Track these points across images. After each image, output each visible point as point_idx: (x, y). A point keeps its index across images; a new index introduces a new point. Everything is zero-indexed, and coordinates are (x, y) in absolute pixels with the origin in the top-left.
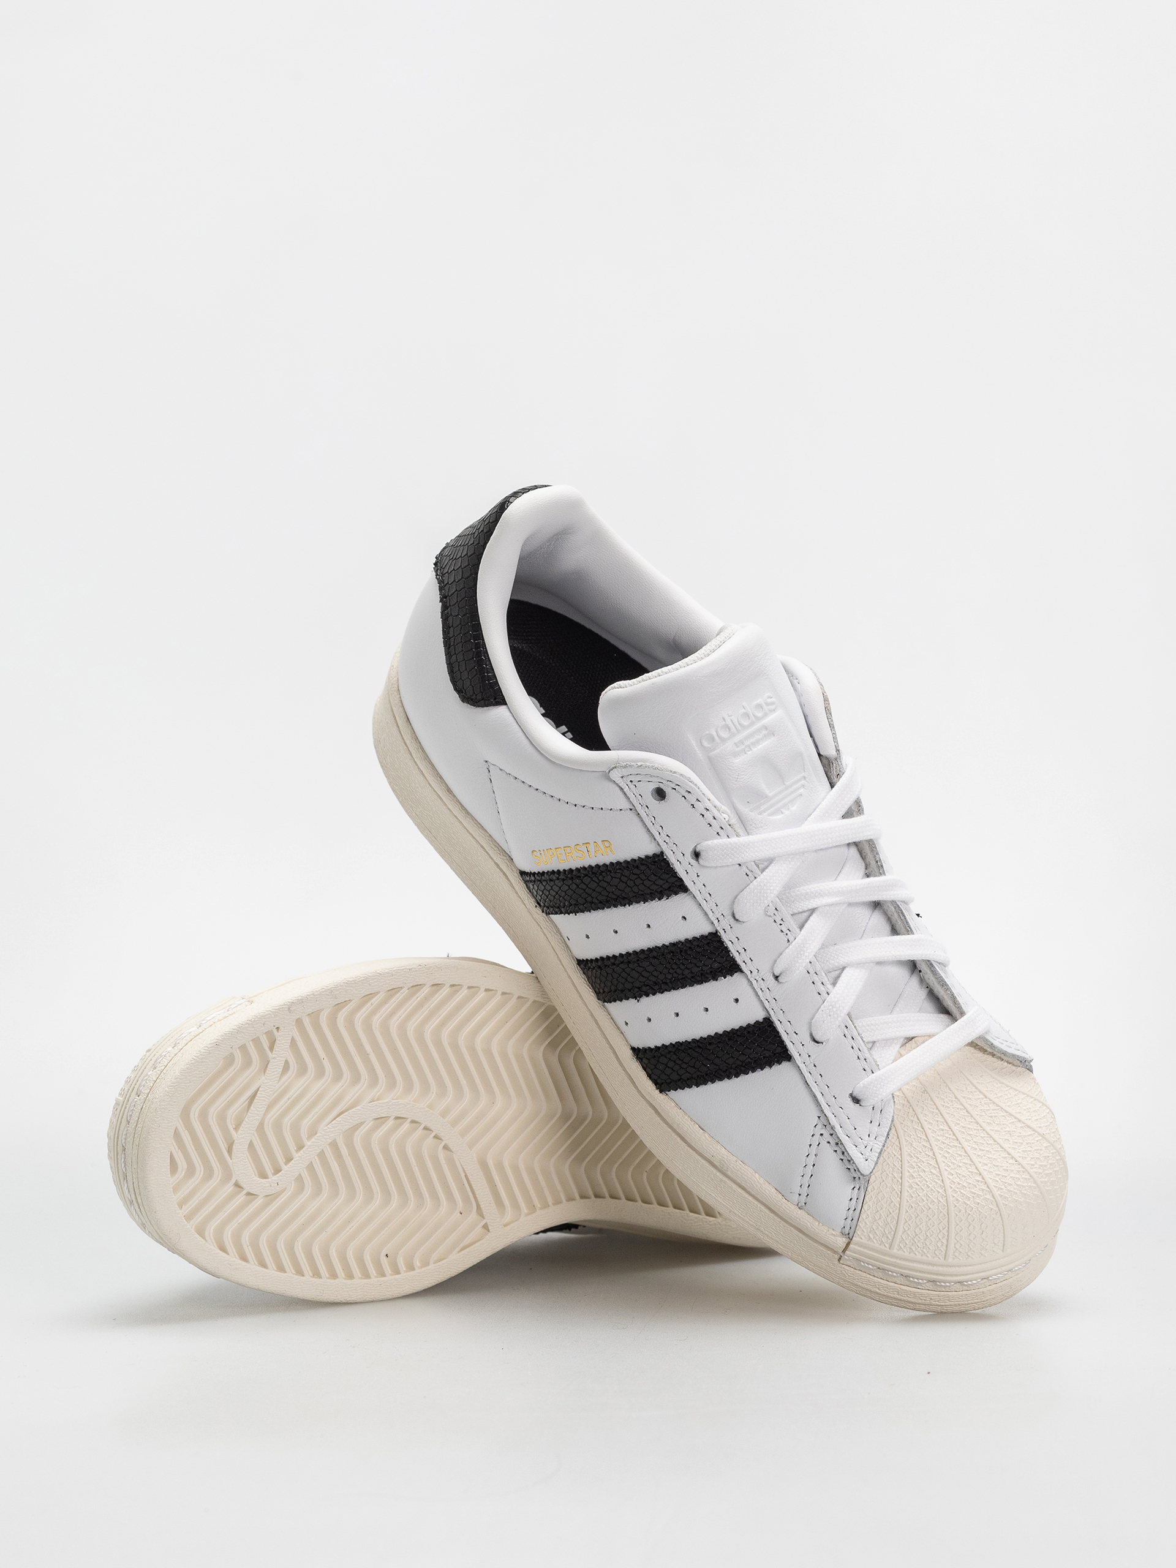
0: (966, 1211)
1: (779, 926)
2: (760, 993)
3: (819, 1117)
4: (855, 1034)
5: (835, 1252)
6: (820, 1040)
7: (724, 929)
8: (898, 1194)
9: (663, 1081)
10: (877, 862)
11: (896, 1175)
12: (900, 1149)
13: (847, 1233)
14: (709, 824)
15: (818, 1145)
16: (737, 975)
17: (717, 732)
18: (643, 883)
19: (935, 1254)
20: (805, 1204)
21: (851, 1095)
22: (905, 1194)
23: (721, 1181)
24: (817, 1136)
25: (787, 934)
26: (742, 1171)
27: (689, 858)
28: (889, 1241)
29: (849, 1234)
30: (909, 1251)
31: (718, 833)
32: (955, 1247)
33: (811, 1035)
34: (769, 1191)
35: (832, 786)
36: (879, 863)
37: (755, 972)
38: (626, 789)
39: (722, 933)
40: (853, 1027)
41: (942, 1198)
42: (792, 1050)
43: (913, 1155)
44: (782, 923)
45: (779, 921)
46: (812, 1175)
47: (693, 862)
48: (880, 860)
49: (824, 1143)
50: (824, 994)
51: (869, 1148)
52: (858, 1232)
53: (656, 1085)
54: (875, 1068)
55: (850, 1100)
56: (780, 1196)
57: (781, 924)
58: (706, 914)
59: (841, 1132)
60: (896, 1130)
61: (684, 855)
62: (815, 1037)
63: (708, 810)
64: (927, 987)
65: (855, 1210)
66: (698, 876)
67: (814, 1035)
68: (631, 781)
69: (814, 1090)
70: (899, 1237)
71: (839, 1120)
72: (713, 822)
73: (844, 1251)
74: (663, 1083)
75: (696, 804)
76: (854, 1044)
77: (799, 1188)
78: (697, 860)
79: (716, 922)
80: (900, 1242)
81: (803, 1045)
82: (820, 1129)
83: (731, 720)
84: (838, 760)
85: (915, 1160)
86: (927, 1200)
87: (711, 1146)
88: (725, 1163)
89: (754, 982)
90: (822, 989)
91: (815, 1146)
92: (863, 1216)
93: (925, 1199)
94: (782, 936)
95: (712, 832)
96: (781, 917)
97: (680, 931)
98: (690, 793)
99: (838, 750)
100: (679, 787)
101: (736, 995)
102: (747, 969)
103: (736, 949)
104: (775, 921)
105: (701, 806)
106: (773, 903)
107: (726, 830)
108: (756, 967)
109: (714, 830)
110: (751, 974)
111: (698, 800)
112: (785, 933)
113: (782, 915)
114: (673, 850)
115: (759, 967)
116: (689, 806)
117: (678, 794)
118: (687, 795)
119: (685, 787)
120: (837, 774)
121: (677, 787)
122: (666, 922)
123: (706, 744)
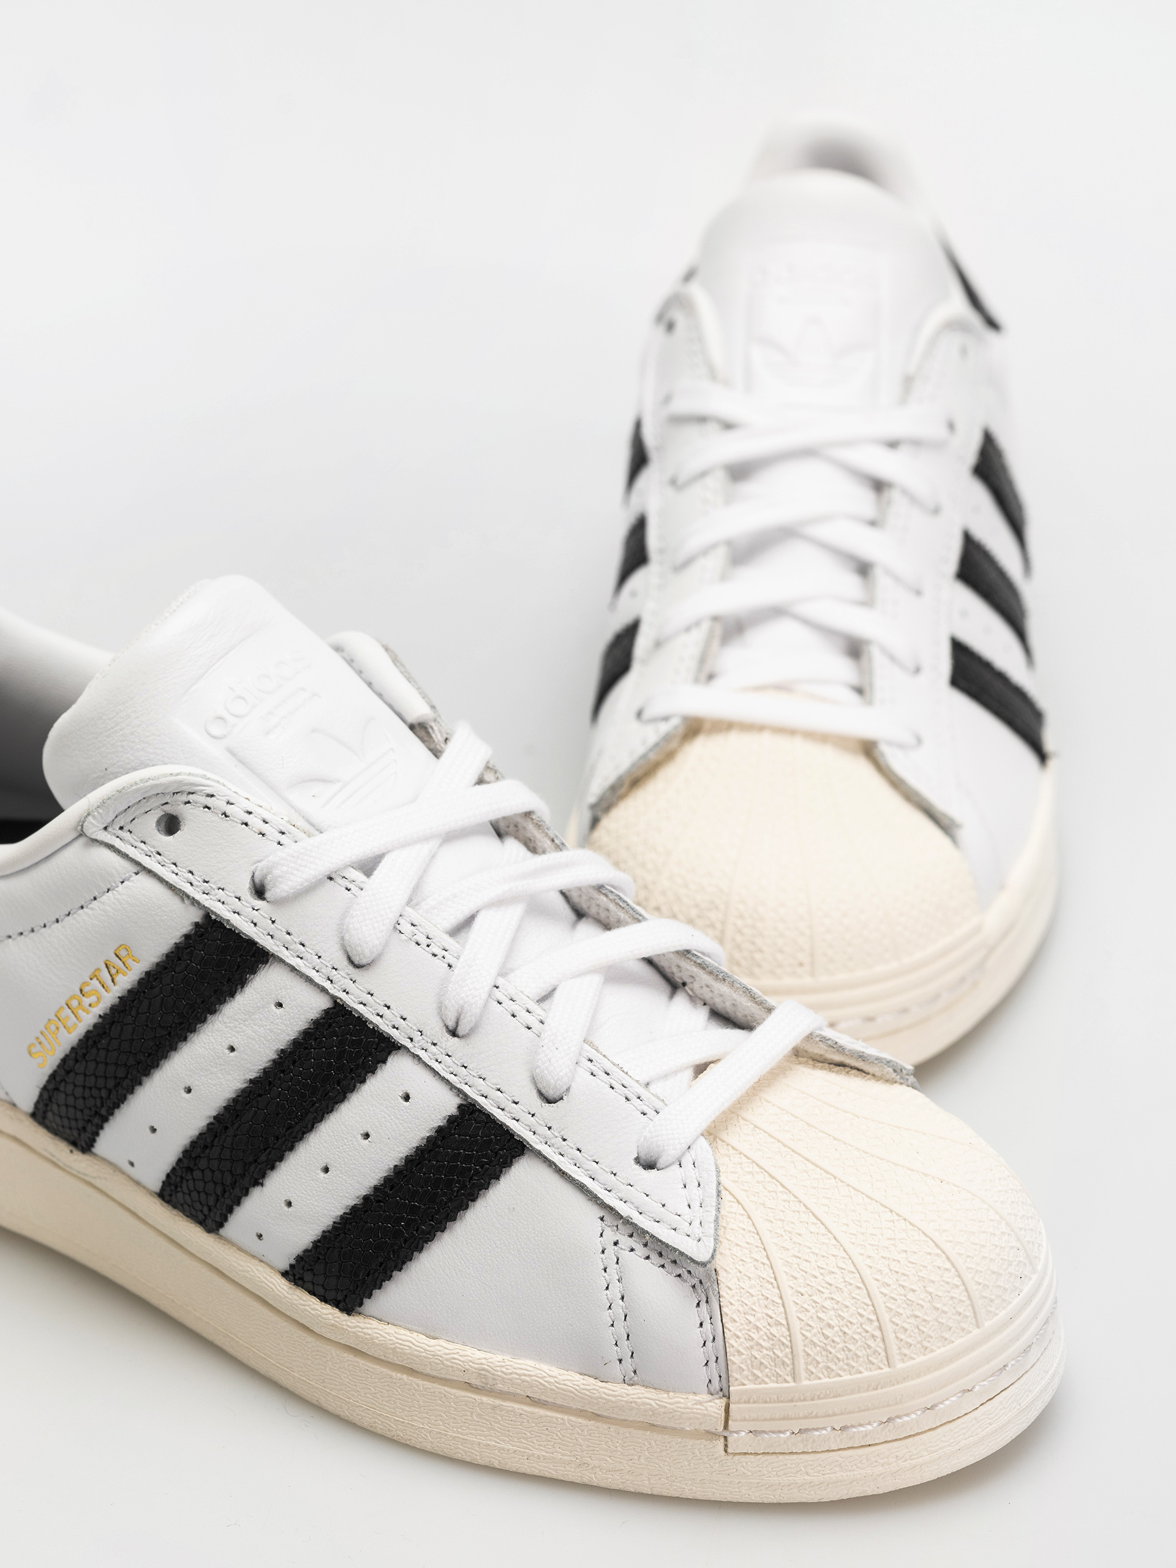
0: (891, 1270)
1: (427, 949)
2: (435, 1066)
3: (602, 1219)
4: (609, 1067)
5: (711, 1435)
6: (556, 1096)
7: (347, 992)
8: (772, 1284)
9: (345, 1292)
10: (553, 841)
11: (757, 1257)
12: (749, 1217)
13: (718, 1388)
14: (261, 833)
15: (617, 1263)
16: (394, 1057)
19: (871, 1362)
20: (635, 1372)
21: (637, 1160)
22: (783, 1279)
23: (494, 1408)
24: (611, 1249)
25: (444, 957)
26: (518, 1371)
27: (250, 900)
28: (788, 1369)
29: (721, 1390)
30: (826, 1373)
31: (279, 843)
32: (897, 1338)
33: (541, 1094)
34: (571, 1380)
35: (438, 755)
36: (557, 841)
37: (417, 1036)
38: (118, 844)
39: (346, 999)
40: (601, 1057)
41: (844, 1262)
42: (520, 1129)
43: (772, 1219)
44: (430, 942)
45: (424, 941)
46: (626, 1316)
47: (259, 903)
48: (556, 837)
49: (625, 1255)
50: (536, 1025)
51: (696, 1223)
52: (734, 1374)
53: (337, 1307)
54: (659, 1105)
55: (639, 1169)
56: (592, 1380)
57: (428, 946)
58: (309, 980)
59: (644, 1220)
60: (730, 1193)
61: (240, 899)
62: (546, 1094)
63: (251, 813)
64: (705, 1004)
65: (714, 1339)
66: (273, 922)
67: (543, 1091)
68: (121, 828)
69: (577, 1177)
70: (801, 1354)
71: (632, 1203)
72: (265, 828)
73: (726, 1427)
74: (346, 1296)
75: (229, 809)
76: (612, 1081)
77: (616, 1348)
78: (264, 899)
79: (327, 985)
80: (807, 1363)
81: (533, 1115)
82: (610, 1235)
84: (437, 720)
85: (780, 1223)
86: (822, 1274)
87: (455, 1356)
88: (487, 1371)
89: (421, 1054)
90: (531, 1020)
91: (613, 1268)
92: (731, 1341)
93: (818, 1274)
94: (437, 961)
95: (269, 843)
96: (425, 933)
97: (280, 1029)
98: (212, 796)
99: (433, 707)
100: (194, 795)
101: (403, 1089)
102: (405, 1036)
103: (374, 1012)
104: (418, 944)
105: (238, 809)
106: (405, 918)
107: (289, 833)
108: (417, 1029)
109: (271, 839)
110: (414, 1043)
111: (228, 803)
112: (440, 956)
113: (426, 929)
114: (222, 901)
115: (419, 1023)
116: (218, 816)
117: (198, 805)
118: (209, 802)
119: (201, 791)
120: (445, 736)
121: (191, 798)
122: (255, 1027)
123: (216, 730)
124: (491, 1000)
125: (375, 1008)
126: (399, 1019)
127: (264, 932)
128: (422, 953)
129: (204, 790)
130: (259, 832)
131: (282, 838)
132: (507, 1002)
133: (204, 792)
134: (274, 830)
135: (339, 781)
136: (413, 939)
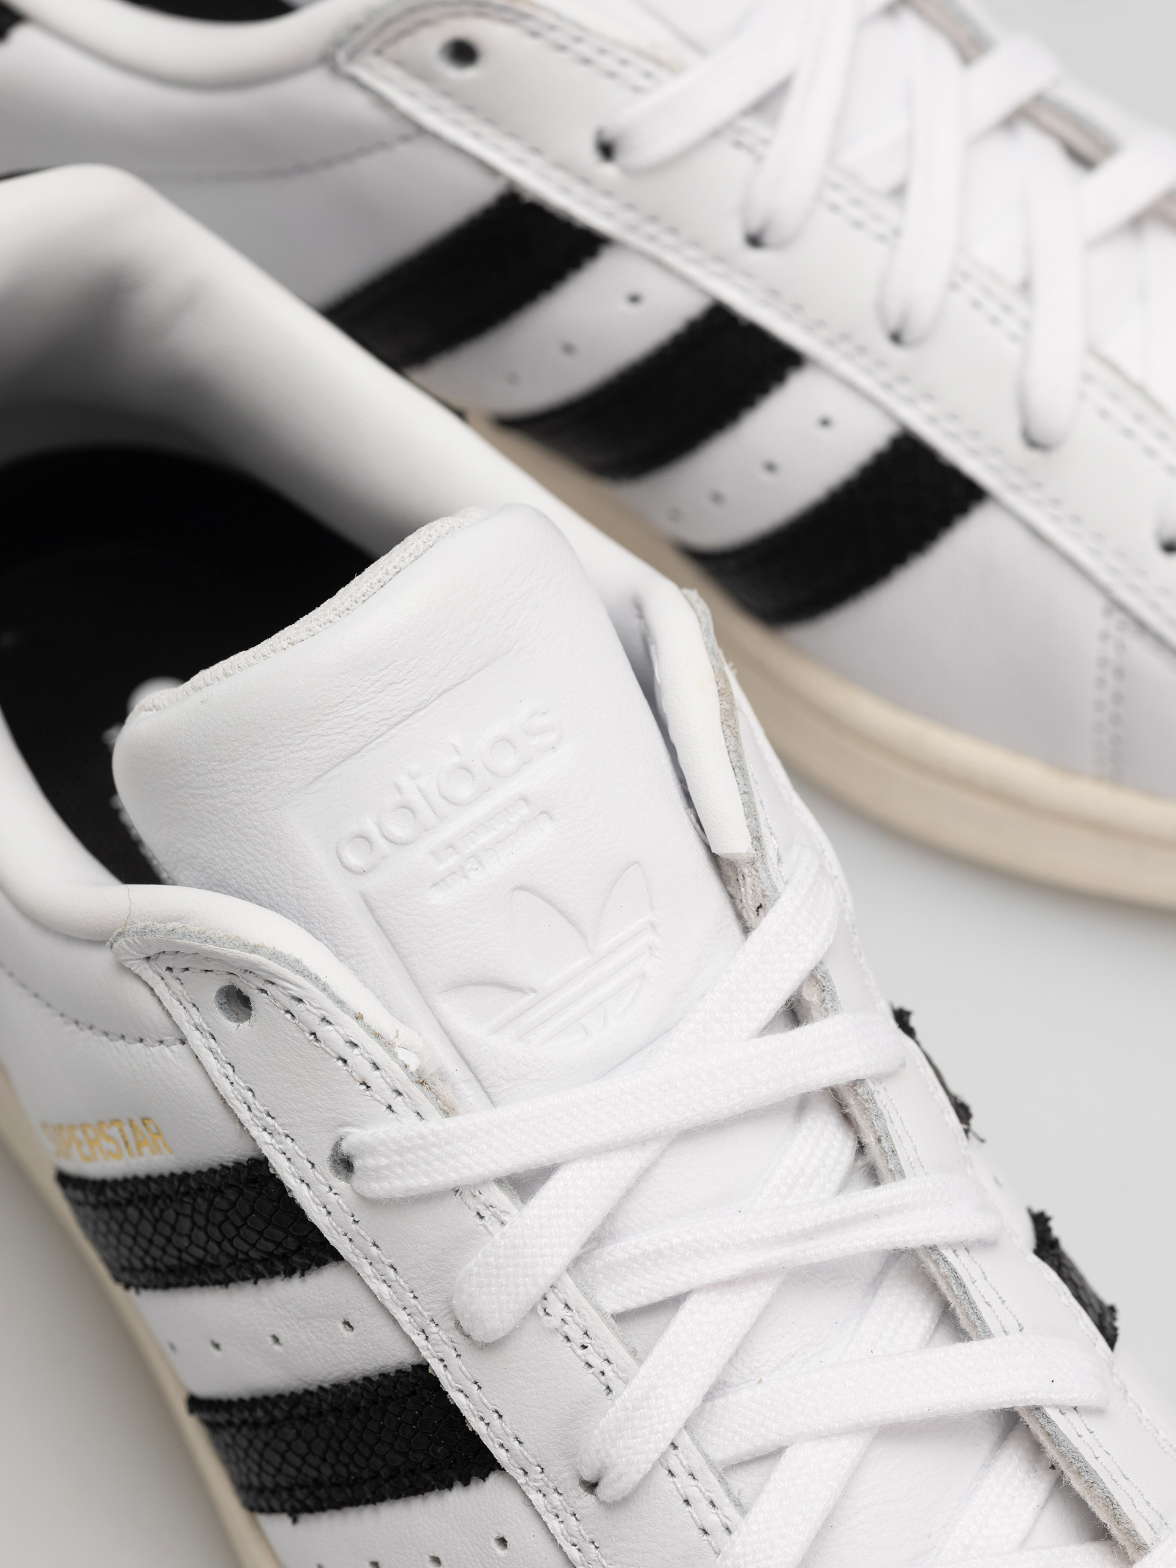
1: (580, 1352)
2: (554, 1526)
7: (442, 1360)
10: (879, 1141)
14: (364, 1083)
16: (493, 1479)
17: (379, 825)
18: (238, 1234)
25: (603, 1373)
27: (325, 1173)
31: (390, 1107)
35: (746, 930)
36: (885, 1144)
37: (534, 1473)
38: (161, 990)
39: (436, 1368)
44: (586, 1341)
45: (578, 1337)
47: (339, 1181)
48: (887, 1135)
57: (583, 1347)
58: (392, 1318)
61: (313, 1165)
63: (356, 1045)
66: (357, 1220)
68: (170, 969)
72: (373, 1077)
75: (323, 1030)
78: (348, 1178)
79: (416, 1336)
83: (420, 789)
84: (758, 864)
89: (534, 1497)
90: (712, 1519)
94: (591, 1376)
95: (374, 1103)
96: (581, 1326)
97: (345, 1358)
98: (300, 1000)
99: (757, 839)
100: (273, 986)
101: (500, 1531)
102: (516, 1465)
103: (476, 1413)
104: (568, 1339)
105: (335, 1035)
106: (556, 1290)
107: (409, 1097)
108: (536, 1464)
109: (378, 1097)
110: (527, 1479)
111: (324, 1019)
112: (597, 1370)
113: (585, 1321)
114: (288, 1155)
115: (540, 1456)
116: (304, 1035)
117: (278, 1004)
118: (295, 1007)
119: (285, 988)
120: (761, 900)
121: (269, 988)
122: (311, 1335)
123: (354, 860)
124: (660, 1467)
125: (480, 1409)
126: (512, 1440)
127: (339, 1230)
128: (570, 1356)
129: (289, 989)
130: (361, 1081)
131: (397, 1102)
132: (682, 1477)
133: (289, 991)
134: (385, 1086)
135: (534, 991)
136: (560, 1331)
